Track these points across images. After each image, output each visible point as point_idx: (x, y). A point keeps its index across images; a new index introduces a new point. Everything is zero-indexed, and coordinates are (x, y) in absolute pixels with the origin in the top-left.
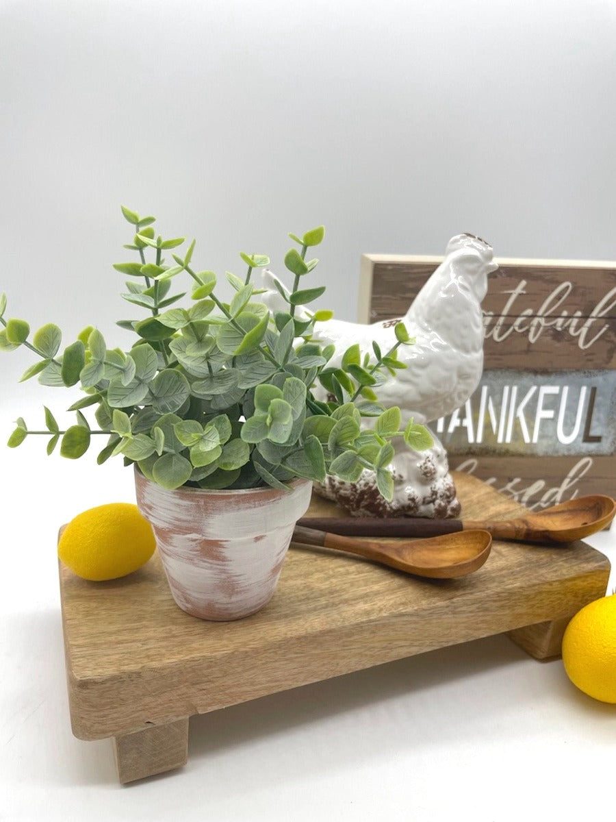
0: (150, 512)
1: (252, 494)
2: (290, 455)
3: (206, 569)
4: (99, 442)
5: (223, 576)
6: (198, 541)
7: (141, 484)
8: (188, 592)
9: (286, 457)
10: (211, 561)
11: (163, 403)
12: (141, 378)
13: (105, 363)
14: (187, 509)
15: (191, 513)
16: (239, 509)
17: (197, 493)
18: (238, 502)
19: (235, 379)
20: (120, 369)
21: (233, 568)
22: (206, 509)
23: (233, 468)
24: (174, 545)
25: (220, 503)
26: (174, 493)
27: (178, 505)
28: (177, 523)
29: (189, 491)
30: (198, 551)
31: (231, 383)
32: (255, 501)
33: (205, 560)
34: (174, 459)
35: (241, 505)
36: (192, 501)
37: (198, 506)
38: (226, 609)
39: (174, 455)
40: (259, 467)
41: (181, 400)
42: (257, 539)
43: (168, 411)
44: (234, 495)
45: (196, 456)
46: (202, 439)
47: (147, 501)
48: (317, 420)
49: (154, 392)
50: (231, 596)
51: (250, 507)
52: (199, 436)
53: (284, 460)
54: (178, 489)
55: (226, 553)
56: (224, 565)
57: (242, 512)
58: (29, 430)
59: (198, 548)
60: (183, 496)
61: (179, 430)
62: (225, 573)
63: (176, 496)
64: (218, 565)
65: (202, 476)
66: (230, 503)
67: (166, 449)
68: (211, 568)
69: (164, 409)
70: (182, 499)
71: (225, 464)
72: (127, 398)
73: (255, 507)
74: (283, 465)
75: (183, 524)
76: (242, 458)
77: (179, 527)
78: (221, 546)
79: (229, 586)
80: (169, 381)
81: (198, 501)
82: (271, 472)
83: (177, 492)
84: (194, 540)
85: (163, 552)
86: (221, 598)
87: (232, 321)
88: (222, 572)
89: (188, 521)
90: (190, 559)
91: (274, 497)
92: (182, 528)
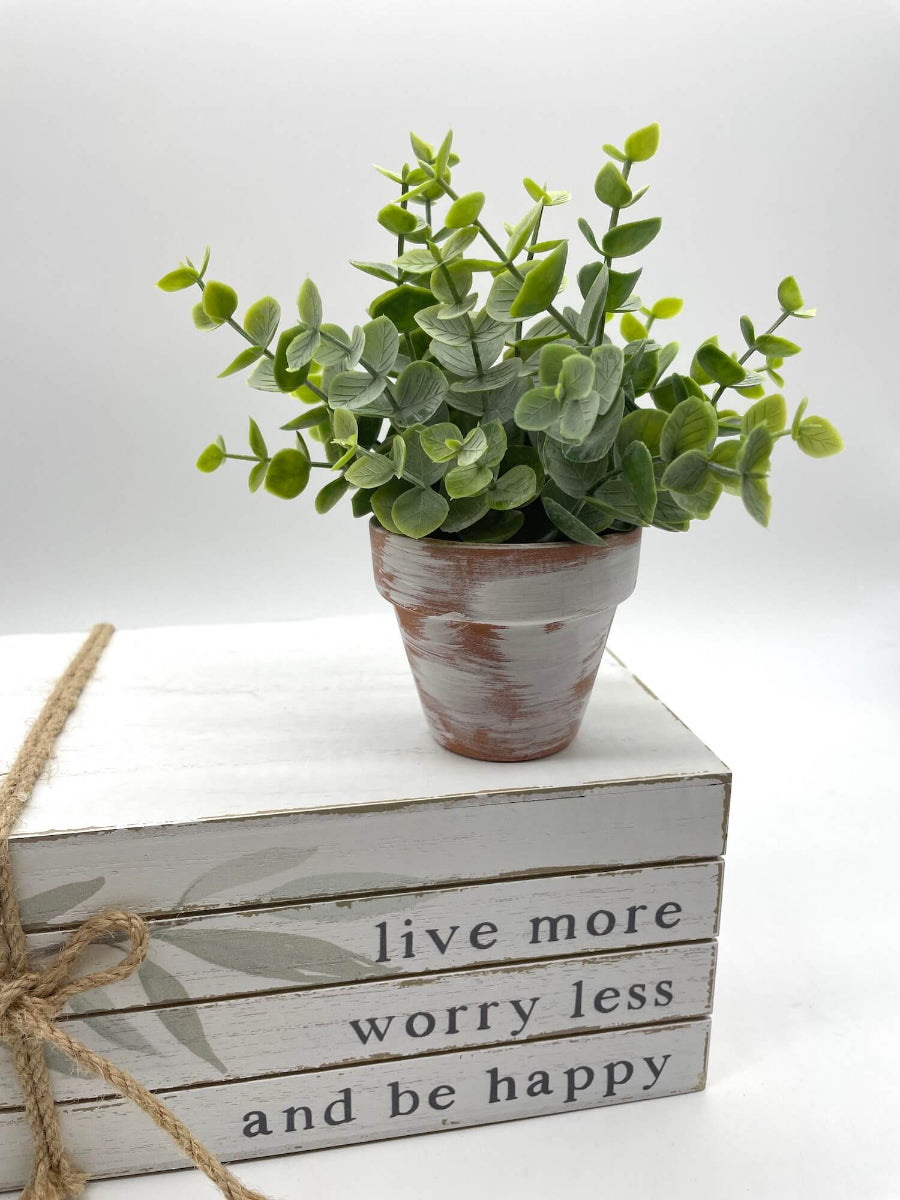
0: (391, 585)
1: (538, 550)
2: (599, 484)
3: (474, 673)
5: (499, 686)
6: (460, 628)
7: (378, 544)
8: (448, 713)
9: (595, 487)
10: (479, 660)
11: (410, 413)
12: (378, 371)
13: (321, 333)
14: (443, 573)
15: (449, 579)
16: (521, 574)
17: (454, 546)
18: (518, 562)
19: (516, 370)
20: (345, 349)
21: (515, 674)
22: (471, 573)
23: (511, 506)
24: (426, 636)
25: (492, 563)
26: (423, 550)
27: (429, 568)
28: (428, 596)
29: (444, 545)
30: (459, 643)
31: (508, 379)
32: (545, 562)
33: (471, 658)
34: (424, 496)
35: (524, 568)
36: (450, 559)
37: (458, 568)
38: (505, 741)
39: (423, 489)
40: (550, 503)
41: (435, 404)
42: (550, 628)
43: (416, 422)
44: (512, 551)
45: (453, 482)
46: (461, 450)
47: (387, 569)
48: (644, 418)
49: (393, 394)
50: (511, 719)
51: (537, 572)
52: (457, 446)
53: (591, 491)
54: (425, 539)
55: (503, 647)
56: (499, 668)
57: (527, 580)
58: (228, 452)
59: (459, 639)
60: (435, 555)
61: (427, 439)
62: (501, 680)
63: (425, 553)
64: (491, 667)
65: (466, 523)
66: (507, 562)
67: (410, 477)
68: (480, 672)
69: (411, 420)
70: (435, 559)
71: (500, 503)
73: (545, 572)
74: (590, 499)
75: (437, 598)
76: (525, 491)
77: (431, 603)
78: (495, 636)
79: (508, 703)
80: (417, 381)
81: (458, 560)
82: (574, 514)
83: (428, 547)
84: (454, 626)
85: (411, 651)
86: (496, 723)
87: (510, 266)
88: (498, 678)
89: (445, 593)
90: (450, 658)
91: (576, 558)
92: (436, 605)
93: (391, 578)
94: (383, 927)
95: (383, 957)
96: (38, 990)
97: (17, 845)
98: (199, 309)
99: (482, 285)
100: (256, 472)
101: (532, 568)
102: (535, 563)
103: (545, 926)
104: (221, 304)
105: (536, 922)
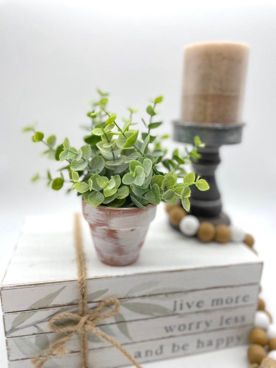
0: (87, 217)
1: (129, 210)
2: (146, 193)
3: (110, 242)
4: (67, 185)
5: (117, 246)
6: (106, 230)
7: (84, 205)
8: (103, 253)
9: (144, 194)
10: (112, 239)
11: (94, 170)
12: (85, 159)
13: (70, 151)
14: (102, 216)
15: (104, 217)
16: (124, 216)
17: (106, 208)
18: (123, 213)
19: (124, 159)
20: (76, 154)
21: (122, 243)
22: (110, 216)
23: (122, 198)
24: (97, 231)
25: (116, 213)
26: (97, 208)
27: (98, 214)
29: (103, 207)
30: (106, 234)
31: (122, 161)
32: (131, 213)
33: (110, 238)
34: (97, 193)
35: (125, 215)
36: (104, 212)
37: (107, 214)
38: (119, 261)
39: (97, 192)
40: (133, 198)
41: (101, 169)
42: (132, 230)
43: (96, 173)
44: (121, 210)
45: (106, 192)
46: (108, 184)
47: (86, 212)
48: (158, 177)
49: (90, 165)
50: (120, 255)
51: (129, 216)
52: (107, 183)
53: (143, 195)
54: (98, 206)
55: (119, 235)
56: (118, 241)
57: (126, 218)
60: (100, 210)
61: (99, 180)
63: (97, 210)
64: (115, 241)
65: (109, 202)
66: (120, 213)
67: (94, 189)
68: (112, 242)
69: (94, 172)
70: (100, 211)
71: (119, 197)
72: (79, 167)
73: (131, 216)
74: (143, 198)
75: (101, 222)
76: (126, 194)
77: (99, 223)
78: (116, 232)
79: (120, 250)
80: (96, 161)
81: (107, 212)
82: (138, 201)
83: (98, 208)
84: (105, 229)
85: (93, 235)
86: (116, 257)
87: (123, 134)
88: (117, 244)
89: (103, 221)
90: (103, 238)
91: (139, 212)
92: (100, 224)
93: (87, 215)
94: (175, 302)
95: (175, 309)
96: (91, 319)
97: (88, 280)
98: (33, 137)
99: (115, 137)
100: (49, 183)
101: (127, 214)
102: (128, 213)
103: (215, 302)
104: (40, 137)
105: (213, 301)
